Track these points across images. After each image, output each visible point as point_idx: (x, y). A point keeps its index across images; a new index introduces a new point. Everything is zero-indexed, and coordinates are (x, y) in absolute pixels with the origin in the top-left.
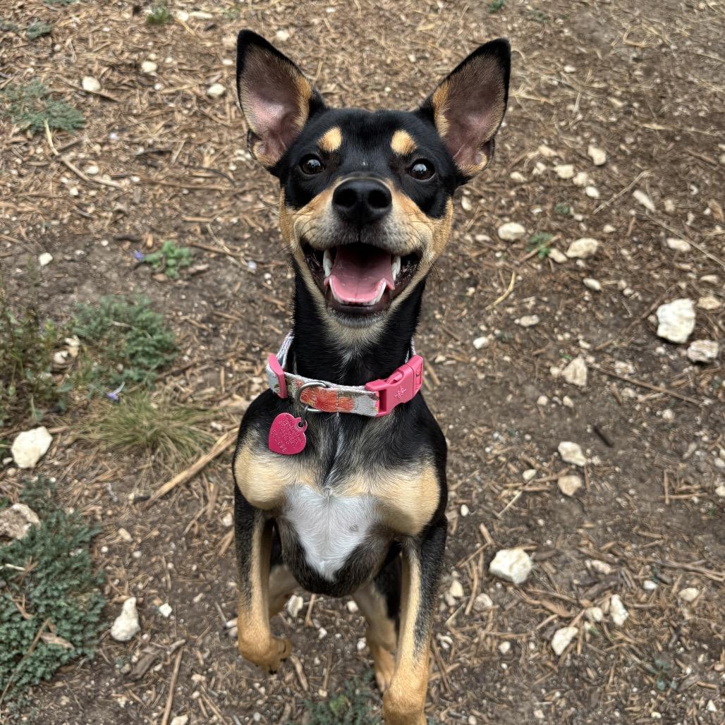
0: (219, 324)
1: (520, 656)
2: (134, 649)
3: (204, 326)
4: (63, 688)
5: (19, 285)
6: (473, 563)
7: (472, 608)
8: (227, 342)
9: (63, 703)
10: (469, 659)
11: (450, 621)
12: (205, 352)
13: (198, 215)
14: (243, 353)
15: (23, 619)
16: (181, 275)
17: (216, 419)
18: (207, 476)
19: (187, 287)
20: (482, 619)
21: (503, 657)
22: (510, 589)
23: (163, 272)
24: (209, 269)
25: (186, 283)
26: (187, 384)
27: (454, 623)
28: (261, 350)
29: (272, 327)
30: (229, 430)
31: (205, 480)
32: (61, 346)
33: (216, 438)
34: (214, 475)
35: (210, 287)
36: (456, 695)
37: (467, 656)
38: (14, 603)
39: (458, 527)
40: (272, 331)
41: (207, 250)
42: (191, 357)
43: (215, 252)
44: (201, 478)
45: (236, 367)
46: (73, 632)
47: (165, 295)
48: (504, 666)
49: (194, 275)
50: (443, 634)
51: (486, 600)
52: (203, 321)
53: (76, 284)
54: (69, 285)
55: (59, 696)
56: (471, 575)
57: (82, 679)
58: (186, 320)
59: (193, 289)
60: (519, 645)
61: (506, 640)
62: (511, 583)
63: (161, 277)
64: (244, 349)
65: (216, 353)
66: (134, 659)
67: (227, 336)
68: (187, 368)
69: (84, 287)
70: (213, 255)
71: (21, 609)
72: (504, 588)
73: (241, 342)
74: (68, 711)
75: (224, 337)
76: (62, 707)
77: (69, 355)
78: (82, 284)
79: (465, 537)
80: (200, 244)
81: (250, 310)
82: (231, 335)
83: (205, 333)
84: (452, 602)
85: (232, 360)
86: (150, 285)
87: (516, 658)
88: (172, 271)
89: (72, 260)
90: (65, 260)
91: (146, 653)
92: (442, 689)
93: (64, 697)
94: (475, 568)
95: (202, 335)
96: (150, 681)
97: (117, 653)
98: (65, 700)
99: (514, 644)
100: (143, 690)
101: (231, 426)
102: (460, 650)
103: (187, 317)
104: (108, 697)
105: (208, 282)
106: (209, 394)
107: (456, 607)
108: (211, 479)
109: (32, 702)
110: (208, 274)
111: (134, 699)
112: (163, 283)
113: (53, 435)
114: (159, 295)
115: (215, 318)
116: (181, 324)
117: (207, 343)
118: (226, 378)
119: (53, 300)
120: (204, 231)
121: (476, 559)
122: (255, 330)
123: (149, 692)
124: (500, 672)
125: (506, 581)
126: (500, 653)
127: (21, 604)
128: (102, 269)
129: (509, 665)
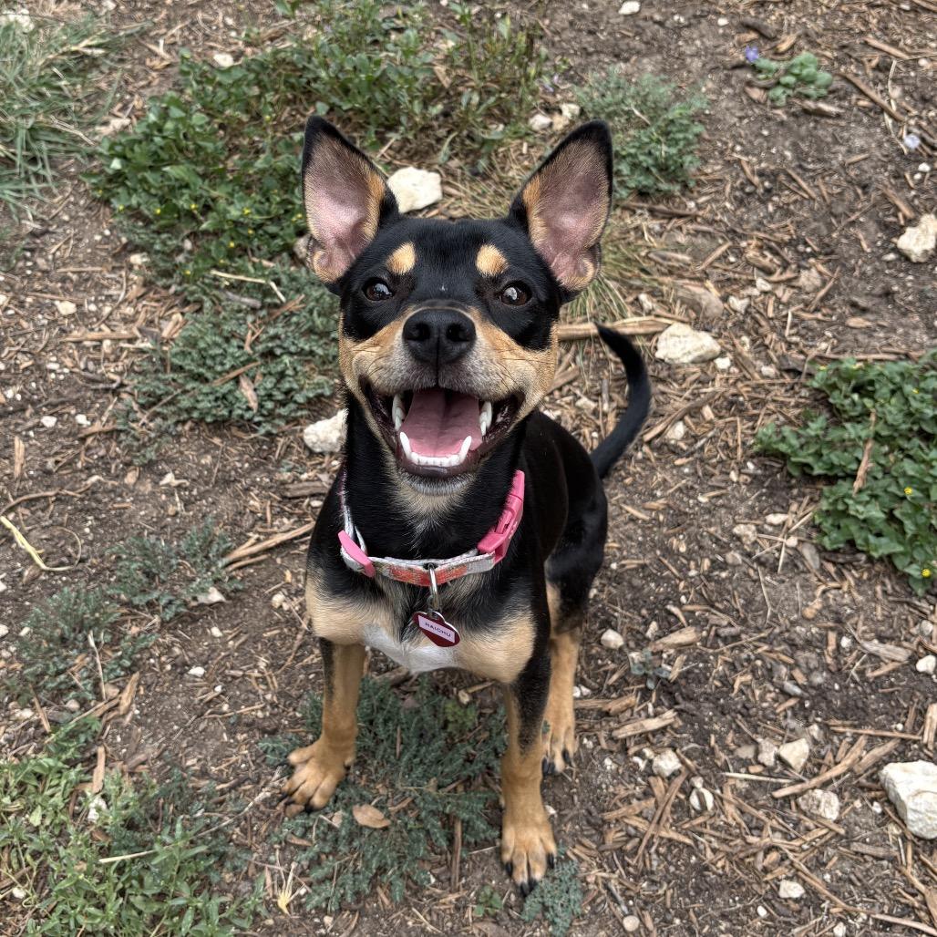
0: (782, 188)
1: (802, 922)
2: (314, 467)
3: (756, 180)
4: (217, 447)
5: (571, 23)
6: (862, 741)
7: (795, 796)
8: (771, 216)
9: (203, 462)
10: (714, 851)
11: (739, 778)
12: (725, 210)
13: (894, 44)
14: (781, 244)
15: (240, 347)
16: (789, 105)
17: (652, 293)
18: (577, 353)
19: (782, 123)
20: (797, 824)
21: (772, 898)
22: (893, 830)
23: (766, 89)
24: (838, 116)
25: (785, 117)
26: (660, 235)
27: (743, 786)
28: (813, 254)
29: (861, 236)
30: (658, 316)
31: (569, 356)
32: (550, 110)
33: (629, 314)
34: (586, 357)
35: (819, 140)
36: (645, 873)
37: (715, 845)
38: (248, 329)
39: (888, 675)
40: (858, 241)
41: (861, 92)
42: (699, 207)
43: (872, 100)
44: (568, 351)
45: (751, 254)
46: (270, 396)
47: (741, 118)
48: (762, 912)
49: (806, 112)
50: (707, 784)
51: (830, 807)
52: (761, 174)
53: (638, 53)
54: (630, 50)
55: (207, 452)
56: (841, 753)
57: (241, 454)
58: (739, 161)
59: (790, 129)
60: (818, 909)
61: (804, 883)
62: (902, 822)
63: (756, 94)
64: (787, 238)
65: (741, 221)
66: (305, 476)
67: (778, 208)
68: (680, 216)
69: (645, 61)
70: (864, 103)
71: (249, 338)
72: (884, 819)
73: (792, 228)
74: (200, 471)
75: (771, 208)
76: (198, 464)
77: (551, 125)
78: (645, 55)
79: (888, 697)
80: (858, 81)
81: (849, 195)
82: (785, 211)
83: (748, 189)
84: (768, 757)
85: (754, 242)
86: (732, 97)
87: (793, 921)
88: (779, 91)
89: (661, 24)
90: (652, 18)
91: (319, 480)
92: (629, 847)
93: (209, 457)
94: (857, 751)
95: (742, 189)
96: (297, 511)
97: (294, 458)
98: (207, 460)
99: (812, 900)
100: (282, 513)
101: (665, 313)
102: (714, 827)
103: (744, 159)
104: (247, 490)
105: (820, 132)
106: (678, 260)
107: (769, 771)
108: (579, 359)
109: (178, 436)
110: (830, 121)
111: (265, 514)
112: (753, 102)
113: (446, 195)
114: (733, 114)
115: (782, 177)
116: (728, 164)
117: (740, 202)
118: (724, 256)
119: (595, 58)
120: (883, 68)
121: (872, 742)
122: (830, 227)
123: (285, 520)
124: (746, 910)
125: (896, 812)
126: (775, 891)
127: (253, 334)
128: (689, 50)
129: (770, 918)
